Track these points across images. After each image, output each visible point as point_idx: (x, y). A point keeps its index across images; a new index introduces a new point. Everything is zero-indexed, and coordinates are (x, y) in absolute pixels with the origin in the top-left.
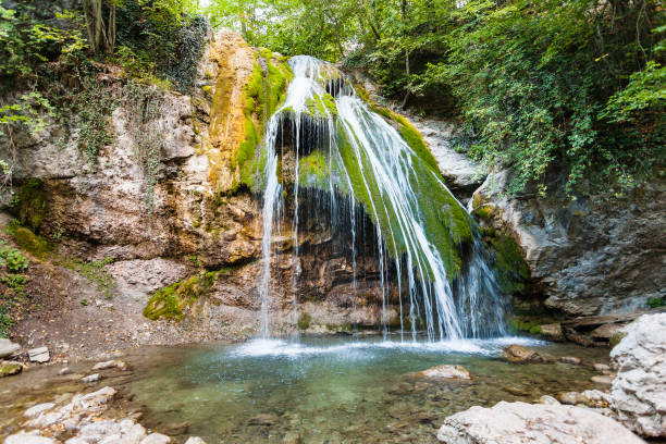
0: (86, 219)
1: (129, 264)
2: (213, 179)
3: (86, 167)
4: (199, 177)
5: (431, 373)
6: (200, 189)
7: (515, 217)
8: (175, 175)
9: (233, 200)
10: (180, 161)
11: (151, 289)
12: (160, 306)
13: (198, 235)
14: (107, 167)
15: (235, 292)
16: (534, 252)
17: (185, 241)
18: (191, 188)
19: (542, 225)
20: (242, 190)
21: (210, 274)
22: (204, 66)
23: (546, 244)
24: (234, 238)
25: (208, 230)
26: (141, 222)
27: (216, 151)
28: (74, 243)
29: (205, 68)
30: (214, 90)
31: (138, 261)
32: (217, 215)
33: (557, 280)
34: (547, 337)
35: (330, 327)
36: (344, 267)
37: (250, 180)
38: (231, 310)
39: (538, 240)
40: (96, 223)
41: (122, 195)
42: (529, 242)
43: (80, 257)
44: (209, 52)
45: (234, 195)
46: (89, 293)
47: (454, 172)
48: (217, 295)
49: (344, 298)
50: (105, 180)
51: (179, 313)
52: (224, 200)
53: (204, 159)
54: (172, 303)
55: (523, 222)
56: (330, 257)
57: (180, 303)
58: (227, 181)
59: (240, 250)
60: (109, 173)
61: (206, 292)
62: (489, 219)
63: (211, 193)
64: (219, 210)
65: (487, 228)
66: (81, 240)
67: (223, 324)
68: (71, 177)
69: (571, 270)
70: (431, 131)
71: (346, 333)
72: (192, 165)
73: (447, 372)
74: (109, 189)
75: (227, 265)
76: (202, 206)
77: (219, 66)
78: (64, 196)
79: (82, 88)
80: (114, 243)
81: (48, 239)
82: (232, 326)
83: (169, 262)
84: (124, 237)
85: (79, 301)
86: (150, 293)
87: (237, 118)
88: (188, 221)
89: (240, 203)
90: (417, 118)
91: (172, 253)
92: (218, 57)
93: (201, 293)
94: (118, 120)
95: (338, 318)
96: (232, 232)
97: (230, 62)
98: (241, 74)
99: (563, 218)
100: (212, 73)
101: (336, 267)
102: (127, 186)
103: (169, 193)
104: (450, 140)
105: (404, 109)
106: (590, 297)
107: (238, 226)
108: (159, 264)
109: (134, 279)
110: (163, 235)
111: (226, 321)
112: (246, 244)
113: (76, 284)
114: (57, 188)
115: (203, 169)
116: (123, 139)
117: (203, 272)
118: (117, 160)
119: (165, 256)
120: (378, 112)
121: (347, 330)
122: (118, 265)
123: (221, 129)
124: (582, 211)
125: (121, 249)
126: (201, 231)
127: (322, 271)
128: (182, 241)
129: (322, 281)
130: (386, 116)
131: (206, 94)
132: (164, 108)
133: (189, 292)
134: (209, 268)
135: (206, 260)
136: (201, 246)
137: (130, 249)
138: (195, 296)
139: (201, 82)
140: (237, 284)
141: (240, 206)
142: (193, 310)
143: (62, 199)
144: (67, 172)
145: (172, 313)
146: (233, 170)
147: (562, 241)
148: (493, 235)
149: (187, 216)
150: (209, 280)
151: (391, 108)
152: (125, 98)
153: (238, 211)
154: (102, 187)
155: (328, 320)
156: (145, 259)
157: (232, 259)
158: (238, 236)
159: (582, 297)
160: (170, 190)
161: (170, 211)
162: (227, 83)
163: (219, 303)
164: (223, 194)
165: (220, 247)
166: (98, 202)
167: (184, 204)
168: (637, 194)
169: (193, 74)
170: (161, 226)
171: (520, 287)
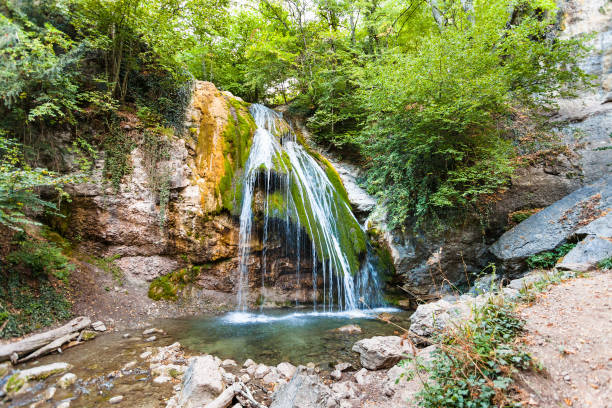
0: (104, 227)
1: (132, 259)
2: (203, 203)
3: (109, 190)
4: (194, 201)
5: (343, 329)
6: (194, 209)
7: (390, 239)
8: (176, 199)
9: (216, 218)
10: (180, 190)
11: (150, 278)
12: (160, 291)
13: (190, 241)
14: (126, 192)
15: (214, 280)
16: (398, 260)
17: (179, 244)
18: (187, 208)
19: (403, 244)
20: (224, 212)
21: (195, 268)
22: (190, 112)
23: (405, 255)
24: (215, 244)
25: (197, 237)
26: (147, 231)
27: (203, 180)
28: (90, 244)
29: (192, 113)
30: (198, 133)
31: (139, 257)
32: (204, 227)
33: (409, 275)
34: (401, 307)
35: (277, 303)
36: (287, 264)
37: (230, 205)
38: (211, 293)
39: (400, 253)
40: (112, 230)
41: (135, 212)
42: (396, 254)
43: (95, 254)
44: (194, 101)
45: (218, 215)
46: (108, 281)
47: (358, 202)
48: (200, 283)
49: (286, 284)
50: (123, 200)
51: (174, 295)
52: (210, 218)
53: (196, 188)
54: (168, 288)
55: (394, 242)
56: (280, 257)
57: (174, 288)
58: (212, 205)
59: (220, 252)
60: (127, 195)
61: (193, 280)
62: (377, 237)
63: (201, 213)
64: (206, 224)
65: (374, 242)
66: (96, 241)
67: (207, 302)
68: (94, 196)
69: (416, 270)
70: (345, 171)
71: (288, 307)
72: (187, 193)
73: (350, 328)
74: (126, 207)
75: (209, 262)
76: (194, 221)
77: (202, 113)
78: (85, 209)
79: (107, 130)
80: (122, 244)
81: (70, 240)
82: (213, 304)
83: (165, 258)
84: (132, 240)
85: (103, 288)
86: (150, 281)
87: (219, 158)
88: (183, 231)
89: (221, 220)
90: (336, 160)
91: (168, 252)
92: (200, 105)
93: (189, 281)
94: (135, 157)
95: (283, 297)
96: (214, 240)
97: (210, 110)
98: (219, 122)
99: (413, 242)
100: (197, 118)
101: (282, 264)
102: (140, 205)
103: (171, 211)
104: (356, 179)
105: (328, 152)
106: (425, 284)
107: (219, 236)
108: (157, 260)
109: (137, 270)
110: (163, 240)
111: (207, 300)
112: (223, 248)
113: (97, 275)
114: (81, 203)
115: (196, 196)
116: (139, 170)
117: (190, 266)
118: (133, 187)
119: (162, 255)
120: (311, 154)
121: (289, 305)
122: (124, 260)
123: (206, 164)
124: (423, 240)
125: (127, 249)
126: (192, 238)
127: (273, 267)
128: (178, 245)
129: (272, 273)
130: (316, 158)
131: (192, 135)
132: (171, 152)
133: (180, 280)
134: (195, 264)
135: (194, 258)
136: (191, 249)
137: (134, 249)
138: (184, 283)
139: (188, 124)
140: (215, 275)
141: (222, 222)
142: (184, 293)
143: (83, 211)
144: (92, 193)
145: (169, 295)
146: (216, 196)
147: (412, 255)
148: (378, 247)
149: (182, 227)
150: (195, 272)
151: (319, 151)
152: (142, 142)
153: (220, 226)
154: (119, 205)
155: (276, 298)
156: (146, 256)
157: (214, 259)
158: (218, 243)
159: (421, 285)
160: (172, 208)
161: (171, 224)
162: (210, 128)
163: (202, 288)
164: (210, 214)
165: (205, 249)
166: (114, 214)
167: (181, 219)
168: (446, 233)
169: (183, 118)
170: (162, 234)
171: (390, 279)
